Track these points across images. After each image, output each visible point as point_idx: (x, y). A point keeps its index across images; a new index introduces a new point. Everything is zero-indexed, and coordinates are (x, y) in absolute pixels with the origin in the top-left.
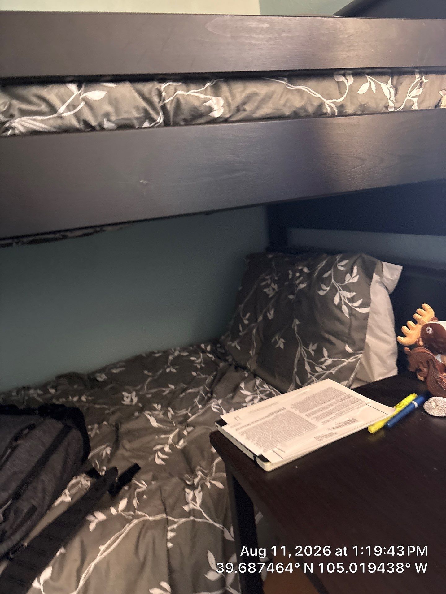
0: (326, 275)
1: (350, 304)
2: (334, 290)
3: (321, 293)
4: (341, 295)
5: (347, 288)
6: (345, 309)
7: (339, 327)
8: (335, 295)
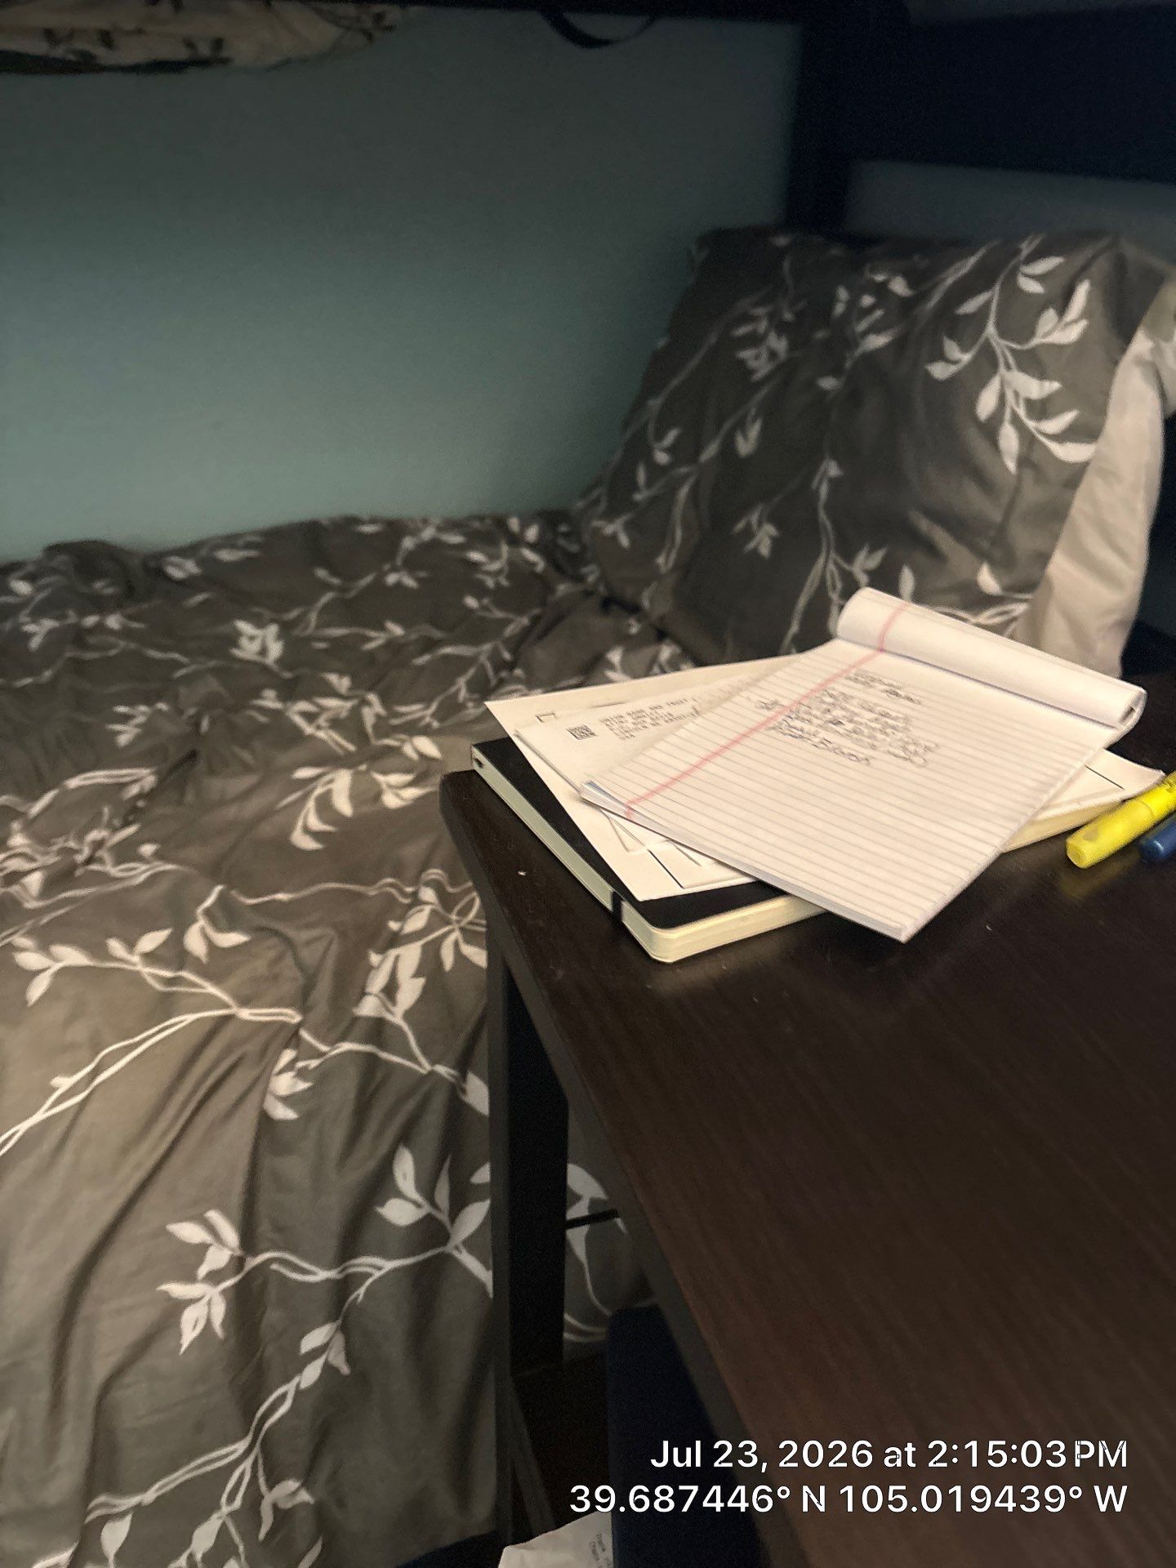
0: (970, 306)
1: (1031, 424)
2: (987, 364)
3: (939, 371)
4: (1009, 384)
5: (1034, 363)
6: (1009, 440)
7: (973, 500)
8: (983, 383)
